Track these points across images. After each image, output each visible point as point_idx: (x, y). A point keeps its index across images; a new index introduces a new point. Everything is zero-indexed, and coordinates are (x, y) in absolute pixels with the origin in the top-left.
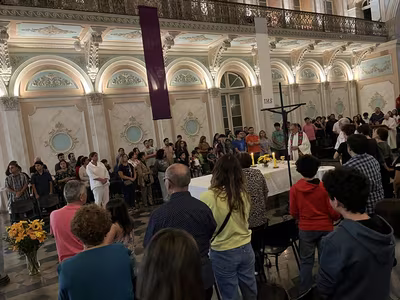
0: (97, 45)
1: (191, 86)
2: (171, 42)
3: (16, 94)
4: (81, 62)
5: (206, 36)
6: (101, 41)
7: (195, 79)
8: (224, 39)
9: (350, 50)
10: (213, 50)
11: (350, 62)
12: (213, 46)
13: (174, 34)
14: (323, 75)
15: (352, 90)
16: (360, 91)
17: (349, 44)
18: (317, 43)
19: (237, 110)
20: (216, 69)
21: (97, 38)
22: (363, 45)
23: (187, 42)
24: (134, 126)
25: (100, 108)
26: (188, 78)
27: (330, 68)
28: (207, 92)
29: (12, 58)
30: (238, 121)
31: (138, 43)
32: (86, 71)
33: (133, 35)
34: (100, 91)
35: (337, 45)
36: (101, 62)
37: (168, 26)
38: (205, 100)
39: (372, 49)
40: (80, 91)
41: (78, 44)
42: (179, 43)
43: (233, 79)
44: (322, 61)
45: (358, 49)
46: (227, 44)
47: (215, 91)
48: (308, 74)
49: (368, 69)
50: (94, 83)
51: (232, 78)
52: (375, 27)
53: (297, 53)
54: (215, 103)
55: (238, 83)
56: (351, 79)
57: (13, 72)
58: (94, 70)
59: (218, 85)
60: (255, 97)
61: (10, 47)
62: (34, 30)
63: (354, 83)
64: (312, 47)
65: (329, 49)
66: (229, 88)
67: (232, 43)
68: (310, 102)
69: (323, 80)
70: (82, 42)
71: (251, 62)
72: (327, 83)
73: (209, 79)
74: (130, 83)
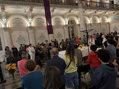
0: (31, 12)
1: (59, 24)
2: (53, 11)
3: (8, 26)
4: (26, 17)
5: (64, 9)
6: (32, 11)
7: (60, 22)
8: (69, 10)
9: (107, 13)
10: (66, 13)
11: (107, 17)
12: (66, 12)
13: (54, 9)
14: (99, 21)
15: (108, 25)
16: (110, 26)
17: (107, 11)
18: (97, 11)
19: (73, 31)
20: (67, 19)
21: (31, 10)
22: (111, 12)
23: (58, 11)
24: (42, 36)
25: (32, 31)
26: (58, 22)
27: (101, 18)
28: (64, 26)
29: (6, 16)
30: (73, 34)
31: (43, 11)
32: (28, 20)
33: (42, 9)
34: (32, 26)
35: (103, 12)
36: (32, 17)
37: (52, 6)
38: (63, 28)
39: (114, 13)
40: (26, 26)
41: (25, 12)
42: (56, 11)
43: (72, 22)
44: (99, 16)
45: (110, 13)
47: (66, 25)
48: (94, 20)
49: (113, 19)
50: (30, 23)
52: (115, 6)
53: (91, 14)
54: (66, 29)
55: (73, 23)
56: (107, 22)
57: (7, 20)
58: (30, 19)
59: (67, 24)
60: (78, 27)
61: (6, 13)
62: (13, 8)
63: (108, 23)
65: (101, 13)
66: (70, 25)
67: (71, 11)
68: (95, 29)
69: (99, 22)
70: (27, 11)
71: (77, 17)
72: (100, 23)
73: (65, 22)
74: (41, 23)
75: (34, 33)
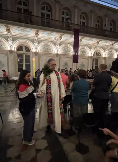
0: (60, 39)
1: (84, 54)
2: (81, 40)
4: (55, 44)
5: (92, 39)
6: (62, 38)
7: (86, 53)
8: (97, 41)
12: (93, 43)
13: (83, 38)
18: (115, 43)
20: (93, 50)
21: (61, 37)
24: (66, 64)
25: (58, 58)
26: (84, 52)
28: (88, 57)
31: (72, 40)
32: (56, 47)
33: (71, 37)
34: (59, 53)
36: (60, 45)
37: (82, 35)
38: (88, 59)
40: (53, 53)
41: (55, 39)
42: (85, 41)
46: (98, 42)
47: (91, 57)
50: (57, 51)
51: (97, 53)
54: (90, 61)
55: (99, 55)
58: (58, 47)
59: (92, 55)
64: (113, 44)
66: (95, 57)
67: (100, 42)
70: (56, 39)
73: (90, 53)
74: (67, 52)
75: (59, 60)
